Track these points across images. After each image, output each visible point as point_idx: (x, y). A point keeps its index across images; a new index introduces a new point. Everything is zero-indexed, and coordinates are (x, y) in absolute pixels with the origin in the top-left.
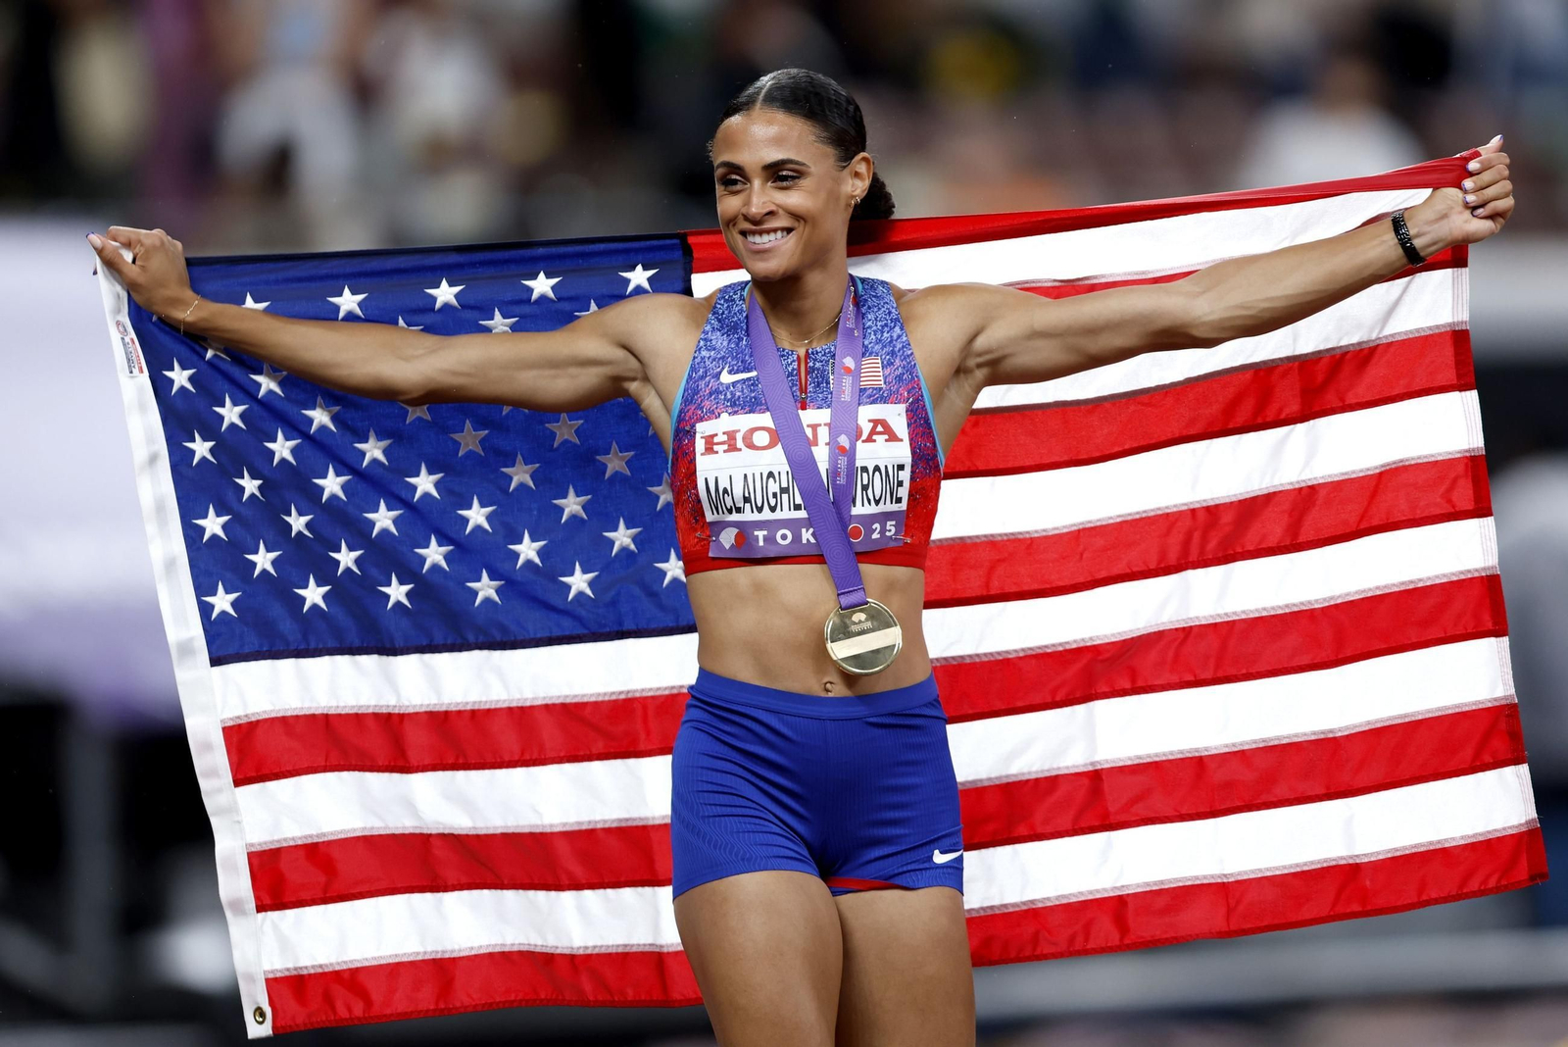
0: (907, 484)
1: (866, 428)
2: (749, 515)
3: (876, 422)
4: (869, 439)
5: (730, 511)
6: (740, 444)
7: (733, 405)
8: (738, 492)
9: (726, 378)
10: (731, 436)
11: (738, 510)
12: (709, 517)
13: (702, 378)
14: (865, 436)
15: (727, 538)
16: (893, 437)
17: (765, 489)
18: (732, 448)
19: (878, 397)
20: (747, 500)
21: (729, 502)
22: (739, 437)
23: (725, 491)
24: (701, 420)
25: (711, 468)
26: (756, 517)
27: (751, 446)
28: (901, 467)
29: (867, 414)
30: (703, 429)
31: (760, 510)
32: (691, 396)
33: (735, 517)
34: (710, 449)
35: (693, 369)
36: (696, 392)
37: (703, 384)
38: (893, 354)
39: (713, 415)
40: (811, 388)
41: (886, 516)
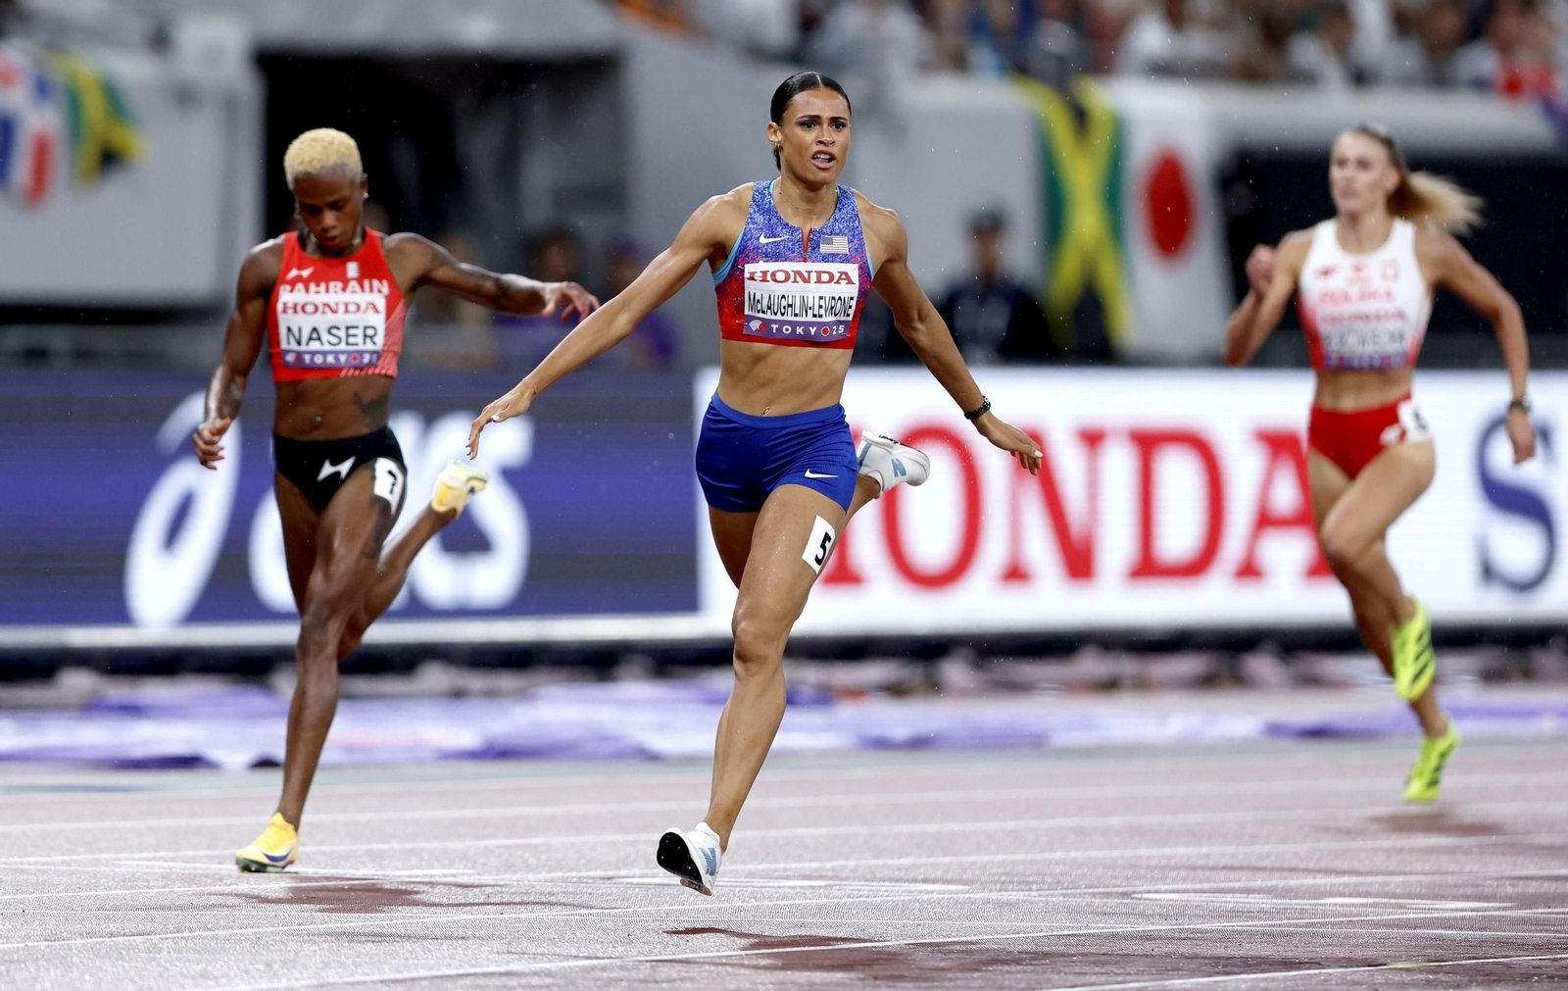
0: (854, 307)
2: (770, 316)
3: (842, 273)
4: (838, 282)
5: (759, 312)
6: (768, 277)
7: (766, 256)
8: (765, 302)
9: (763, 240)
10: (765, 273)
11: (763, 312)
12: (747, 314)
13: (750, 239)
14: (835, 280)
15: (755, 325)
16: (850, 282)
18: (765, 279)
19: (845, 259)
20: (769, 308)
21: (759, 307)
23: (758, 301)
24: (748, 263)
25: (751, 289)
26: (773, 317)
27: (775, 280)
28: (852, 298)
29: (837, 268)
30: (749, 268)
31: (776, 314)
32: (743, 251)
33: (761, 315)
34: (752, 278)
35: (744, 233)
36: (747, 247)
37: (749, 243)
38: (853, 236)
39: (755, 261)
40: (809, 250)
41: (840, 322)
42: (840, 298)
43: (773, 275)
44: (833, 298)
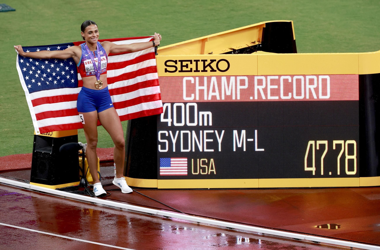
1: (102, 59)
2: (91, 71)
3: (103, 58)
4: (103, 60)
6: (89, 63)
7: (88, 58)
8: (90, 69)
9: (86, 55)
10: (88, 62)
11: (90, 70)
12: (86, 71)
15: (88, 73)
16: (105, 60)
17: (93, 68)
18: (89, 64)
19: (103, 56)
20: (91, 69)
22: (89, 62)
23: (88, 68)
24: (84, 60)
25: (86, 66)
26: (92, 71)
27: (91, 63)
28: (106, 63)
29: (102, 58)
30: (85, 62)
31: (92, 70)
32: (82, 58)
33: (89, 71)
34: (86, 64)
35: (82, 55)
36: (83, 57)
37: (84, 56)
38: (103, 50)
39: (86, 60)
40: (95, 55)
41: (105, 69)
42: (104, 64)
43: (90, 62)
44: (103, 64)
